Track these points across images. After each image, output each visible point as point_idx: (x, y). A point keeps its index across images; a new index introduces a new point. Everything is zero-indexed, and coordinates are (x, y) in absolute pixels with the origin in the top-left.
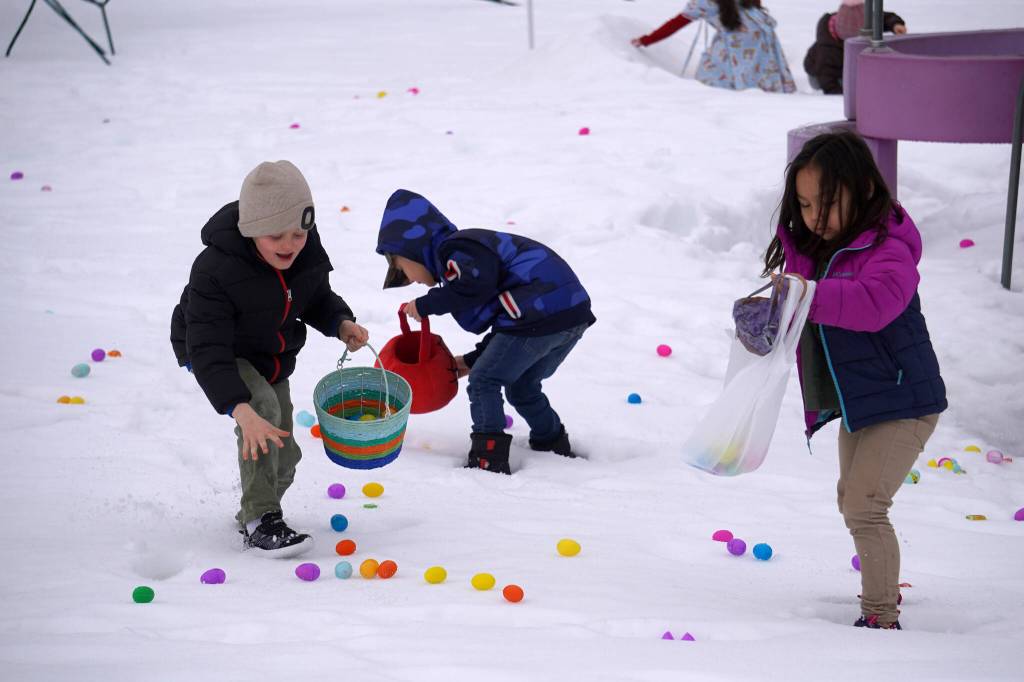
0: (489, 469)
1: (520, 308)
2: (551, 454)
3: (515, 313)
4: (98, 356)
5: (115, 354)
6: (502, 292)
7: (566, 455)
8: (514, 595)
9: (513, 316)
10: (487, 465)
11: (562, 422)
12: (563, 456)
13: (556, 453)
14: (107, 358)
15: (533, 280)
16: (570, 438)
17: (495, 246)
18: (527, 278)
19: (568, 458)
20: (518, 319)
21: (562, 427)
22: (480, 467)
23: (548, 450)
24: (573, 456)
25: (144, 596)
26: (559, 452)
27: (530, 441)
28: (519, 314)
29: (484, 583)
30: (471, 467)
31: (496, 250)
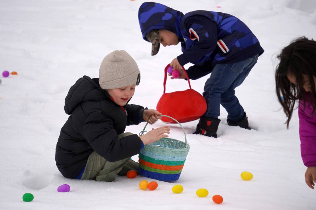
0: (207, 135)
1: (228, 47)
2: (238, 127)
3: (225, 50)
4: (6, 74)
5: (14, 73)
6: (218, 40)
7: (246, 128)
8: (218, 200)
9: (224, 52)
10: (205, 133)
11: (245, 111)
12: (244, 129)
13: (241, 127)
14: (10, 75)
15: (233, 32)
16: (248, 119)
17: (213, 18)
18: (230, 31)
19: (247, 129)
20: (227, 54)
21: (245, 113)
22: (201, 134)
23: (237, 125)
24: (249, 128)
25: (28, 198)
26: (242, 126)
27: (228, 120)
28: (228, 51)
29: (203, 194)
30: (196, 134)
31: (214, 20)
